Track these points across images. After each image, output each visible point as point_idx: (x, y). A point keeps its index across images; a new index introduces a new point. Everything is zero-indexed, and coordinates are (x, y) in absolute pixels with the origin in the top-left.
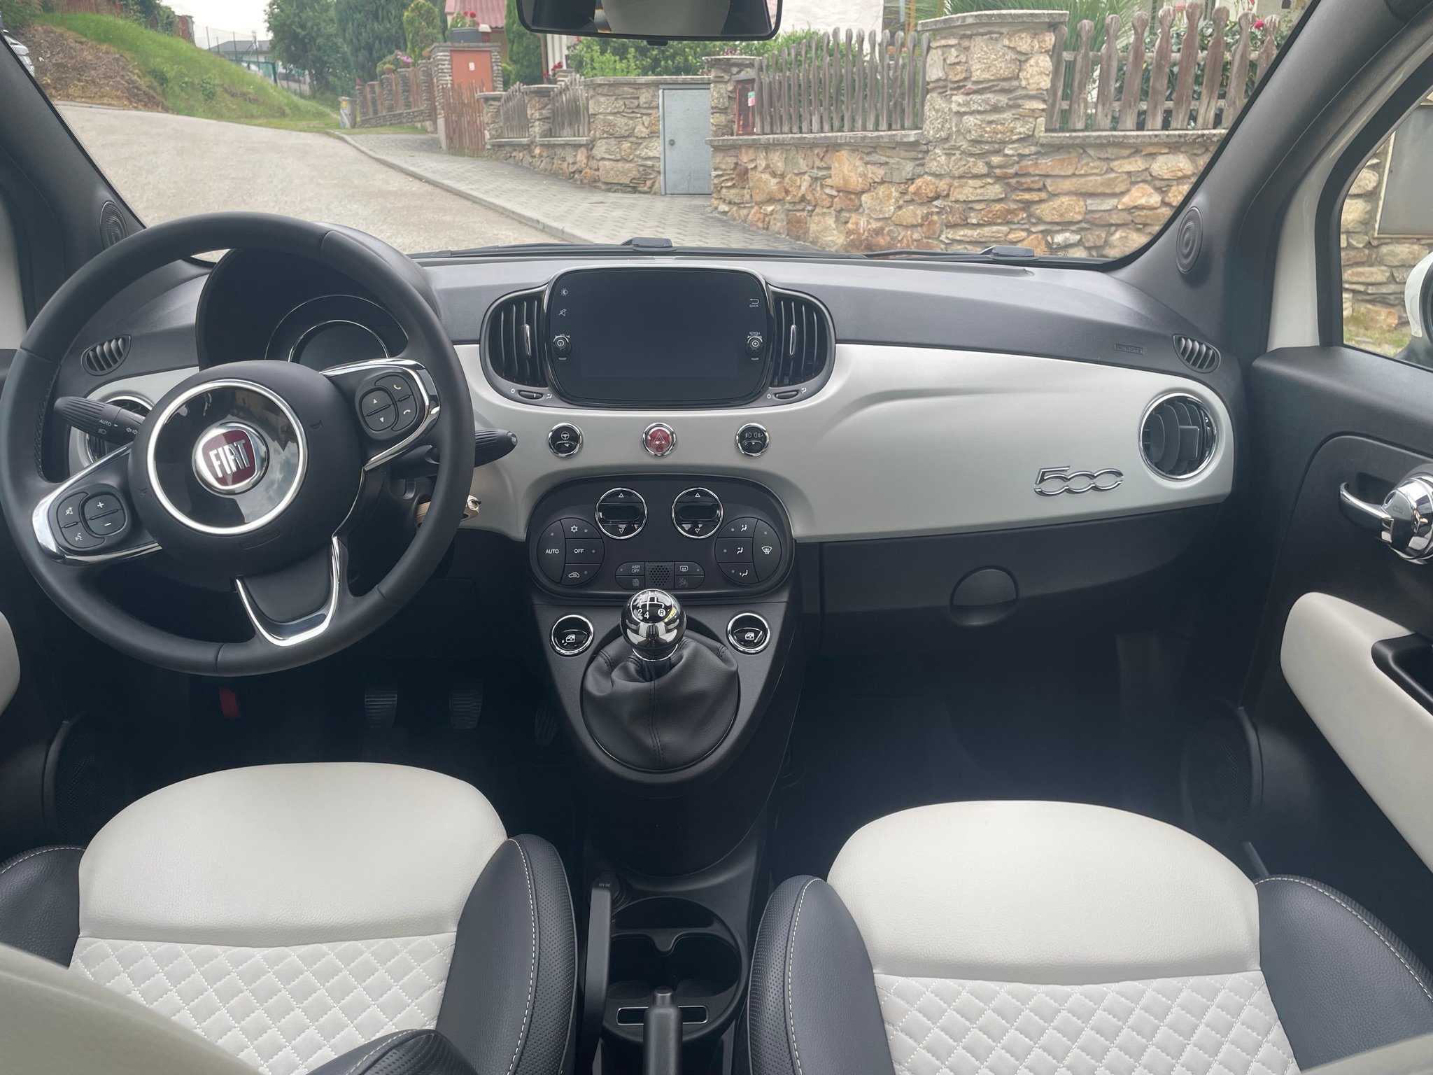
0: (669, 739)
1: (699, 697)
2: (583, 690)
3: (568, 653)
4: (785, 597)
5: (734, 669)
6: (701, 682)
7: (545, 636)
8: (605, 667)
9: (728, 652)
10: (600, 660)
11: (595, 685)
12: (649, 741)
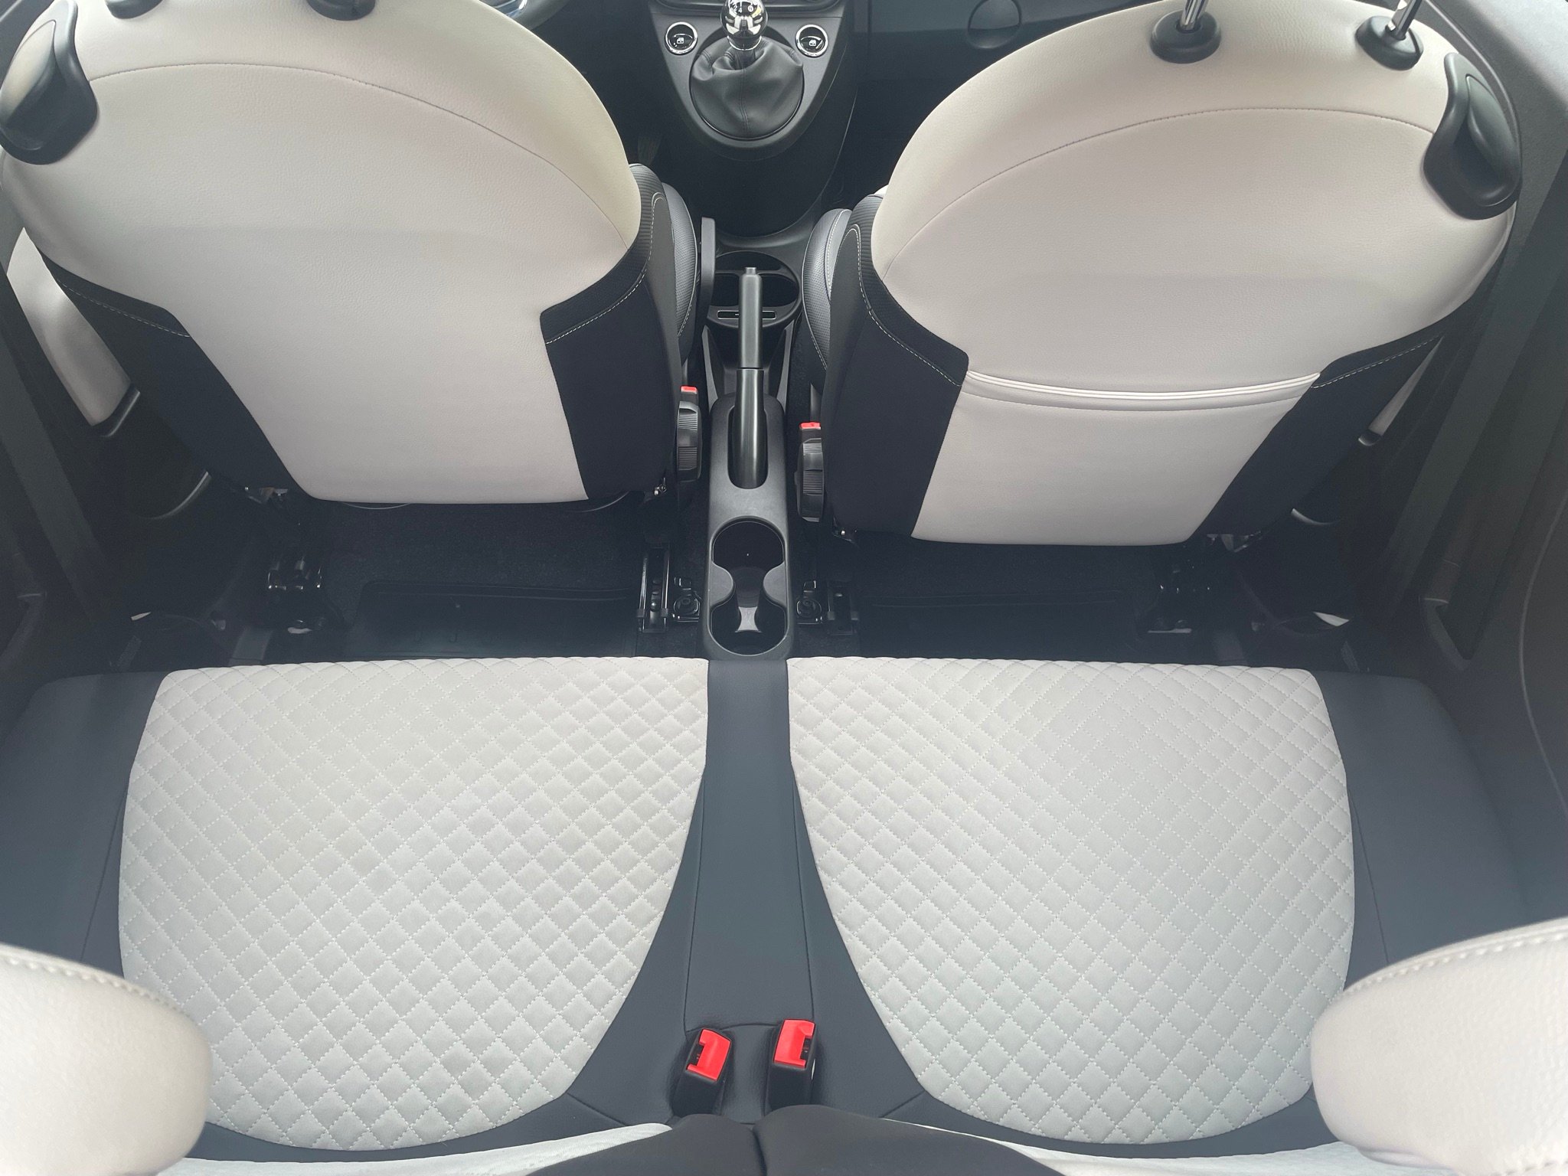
0: (754, 115)
1: (774, 84)
2: (692, 79)
3: (679, 52)
4: (840, 13)
5: (800, 65)
6: (776, 73)
7: (661, 39)
8: (707, 63)
9: (797, 54)
10: (703, 57)
11: (701, 75)
12: (739, 115)
